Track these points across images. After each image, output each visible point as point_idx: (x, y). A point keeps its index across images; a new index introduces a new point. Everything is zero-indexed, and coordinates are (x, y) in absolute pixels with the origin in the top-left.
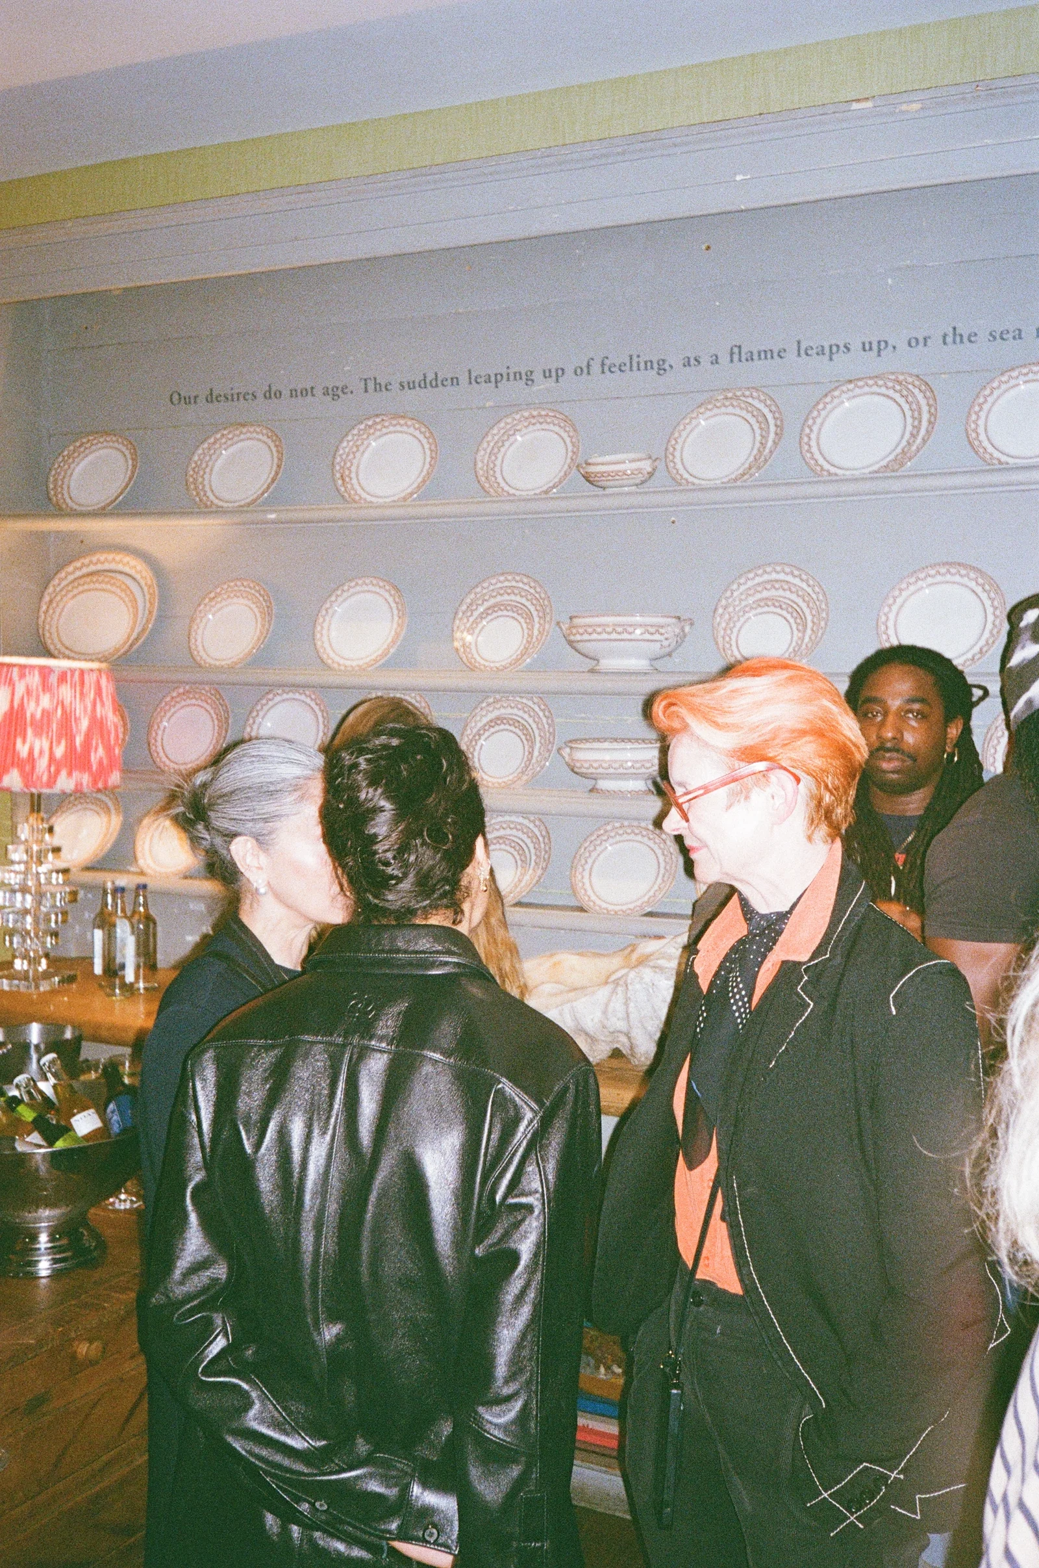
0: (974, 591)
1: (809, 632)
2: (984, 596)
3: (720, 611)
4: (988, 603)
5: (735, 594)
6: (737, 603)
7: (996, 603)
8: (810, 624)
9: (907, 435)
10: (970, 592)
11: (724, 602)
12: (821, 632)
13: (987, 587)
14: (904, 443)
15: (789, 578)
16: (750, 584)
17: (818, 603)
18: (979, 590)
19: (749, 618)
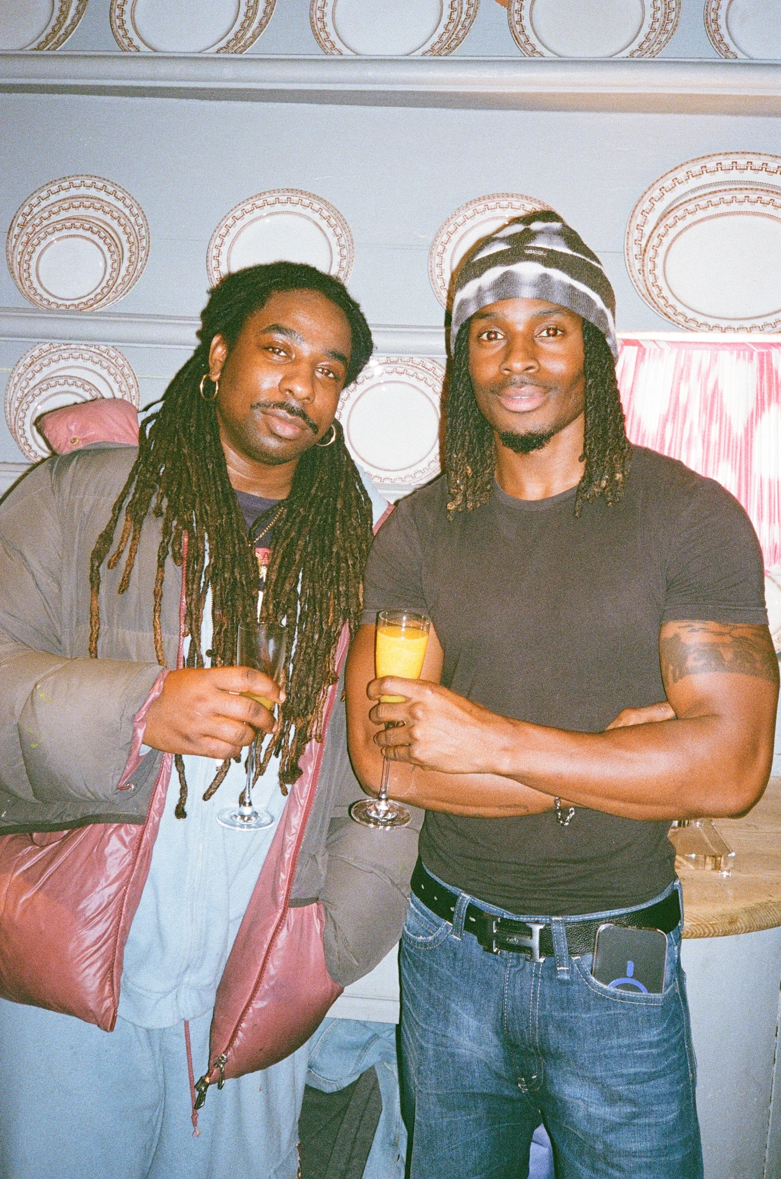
0: (317, 224)
1: (126, 263)
2: (329, 231)
3: (17, 230)
4: (333, 240)
5: (36, 210)
6: (37, 221)
7: (343, 242)
8: (127, 254)
9: (241, 18)
10: (313, 225)
11: (20, 220)
12: (140, 264)
13: (333, 221)
14: (237, 27)
15: (102, 195)
16: (53, 198)
17: (137, 228)
18: (323, 224)
19: (52, 242)
